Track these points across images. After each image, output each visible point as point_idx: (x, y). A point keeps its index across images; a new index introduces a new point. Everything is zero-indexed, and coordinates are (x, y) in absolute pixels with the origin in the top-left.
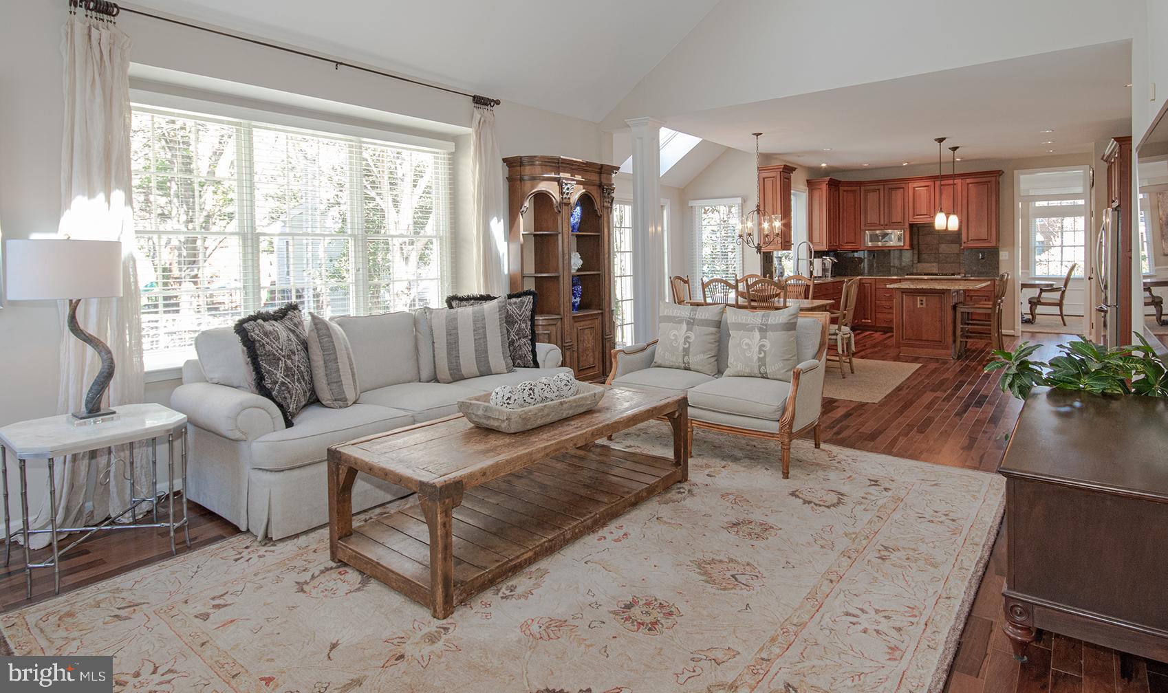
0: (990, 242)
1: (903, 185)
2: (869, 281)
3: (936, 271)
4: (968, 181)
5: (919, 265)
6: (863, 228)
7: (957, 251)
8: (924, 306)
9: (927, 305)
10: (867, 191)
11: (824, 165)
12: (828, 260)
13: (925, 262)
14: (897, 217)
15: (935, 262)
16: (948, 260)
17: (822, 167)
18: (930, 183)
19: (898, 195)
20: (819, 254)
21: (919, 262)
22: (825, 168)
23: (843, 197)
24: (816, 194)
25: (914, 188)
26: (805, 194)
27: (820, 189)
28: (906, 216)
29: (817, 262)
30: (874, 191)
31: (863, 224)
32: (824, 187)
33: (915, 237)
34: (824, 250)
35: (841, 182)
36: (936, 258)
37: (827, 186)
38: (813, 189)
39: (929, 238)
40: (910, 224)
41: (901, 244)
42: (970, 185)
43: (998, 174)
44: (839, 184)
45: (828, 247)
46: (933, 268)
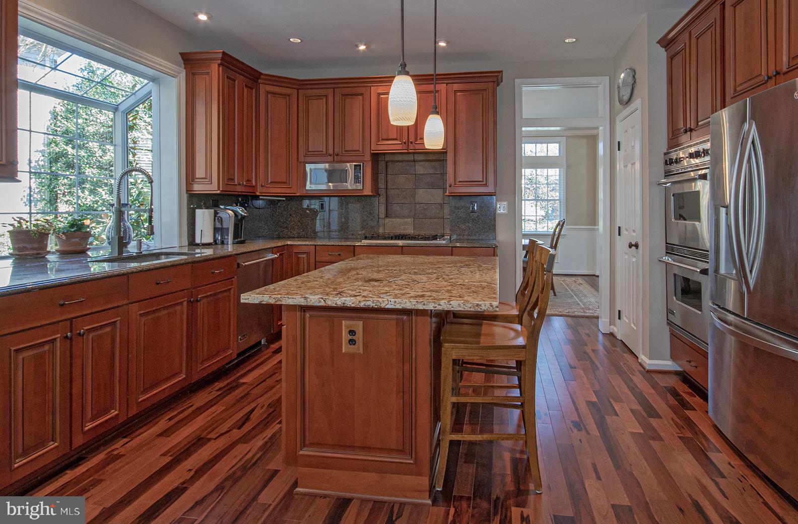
0: (486, 185)
1: (362, 90)
2: (305, 249)
3: (410, 231)
4: (456, 87)
5: (387, 220)
6: (302, 159)
7: (440, 201)
8: (359, 348)
9: (366, 345)
10: (308, 98)
11: (203, 17)
12: (228, 214)
13: (397, 217)
14: (354, 142)
15: (409, 217)
16: (428, 213)
17: (199, 21)
19: (355, 107)
20: (213, 201)
21: (387, 216)
22: (205, 22)
23: (267, 104)
24: (201, 84)
25: (379, 94)
26: (174, 81)
27: (208, 74)
28: (368, 141)
29: (204, 217)
30: (319, 97)
31: (301, 153)
32: (215, 69)
33: (382, 177)
34: (219, 192)
35: (262, 74)
36: (411, 211)
37: (221, 68)
38: (194, 74)
39: (402, 179)
40: (373, 155)
41: (360, 186)
42: (458, 94)
43: (495, 78)
44: (258, 79)
45: (221, 186)
46: (407, 227)
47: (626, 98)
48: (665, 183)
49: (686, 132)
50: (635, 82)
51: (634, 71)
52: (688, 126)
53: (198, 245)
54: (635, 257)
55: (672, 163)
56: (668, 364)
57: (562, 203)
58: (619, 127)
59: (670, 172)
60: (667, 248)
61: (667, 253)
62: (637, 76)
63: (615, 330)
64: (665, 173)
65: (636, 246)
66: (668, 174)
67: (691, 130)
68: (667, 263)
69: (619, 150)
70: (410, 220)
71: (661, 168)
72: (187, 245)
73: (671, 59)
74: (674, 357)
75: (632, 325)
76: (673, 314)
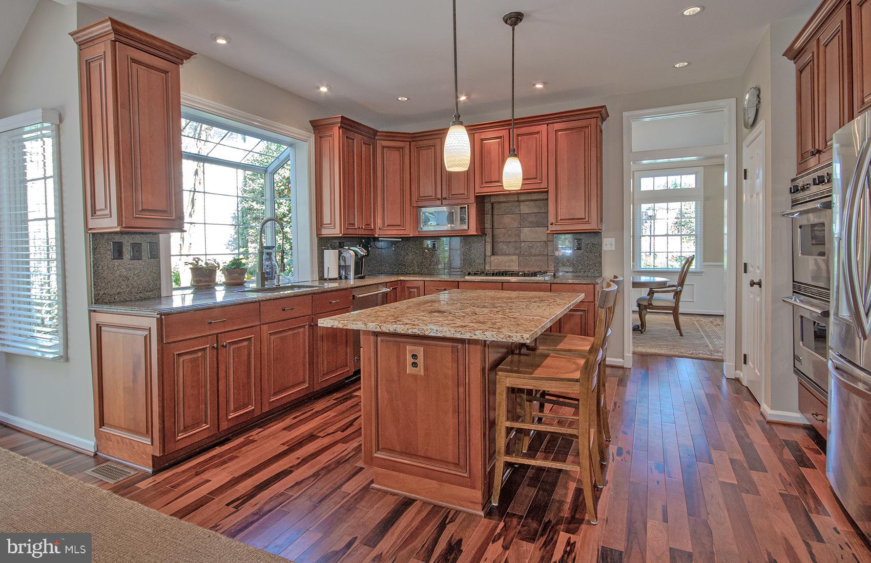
0: (588, 222)
2: (416, 283)
3: (515, 268)
4: (557, 126)
5: (493, 258)
6: (415, 204)
7: (544, 238)
9: (426, 368)
10: (419, 148)
11: (324, 89)
12: (351, 253)
13: (503, 255)
14: (459, 186)
15: (514, 254)
16: (533, 251)
17: (321, 92)
18: (504, 133)
20: (339, 243)
21: (493, 254)
22: (325, 93)
23: (383, 157)
24: (326, 145)
25: (482, 140)
26: (306, 144)
27: (331, 136)
28: (472, 185)
29: (331, 256)
30: (428, 147)
31: (414, 199)
32: (336, 131)
33: (488, 218)
34: (340, 235)
35: (377, 131)
36: (516, 249)
37: (341, 130)
38: (321, 137)
39: (507, 219)
40: (477, 197)
41: (465, 227)
42: (560, 133)
43: (600, 113)
44: (375, 135)
45: (342, 231)
46: (512, 264)
47: (751, 121)
48: (793, 214)
49: (813, 154)
50: (759, 102)
51: (759, 90)
52: (817, 148)
53: (326, 279)
54: (759, 296)
55: (797, 190)
56: (796, 417)
57: (699, 238)
58: (746, 152)
59: (797, 201)
60: (794, 286)
61: (794, 292)
62: (761, 96)
63: (740, 374)
64: (793, 202)
65: (759, 284)
66: (795, 203)
67: (819, 152)
68: (793, 305)
69: (745, 178)
70: (515, 258)
71: (788, 198)
72: (318, 279)
73: (800, 71)
74: (802, 409)
75: (757, 371)
76: (800, 361)
